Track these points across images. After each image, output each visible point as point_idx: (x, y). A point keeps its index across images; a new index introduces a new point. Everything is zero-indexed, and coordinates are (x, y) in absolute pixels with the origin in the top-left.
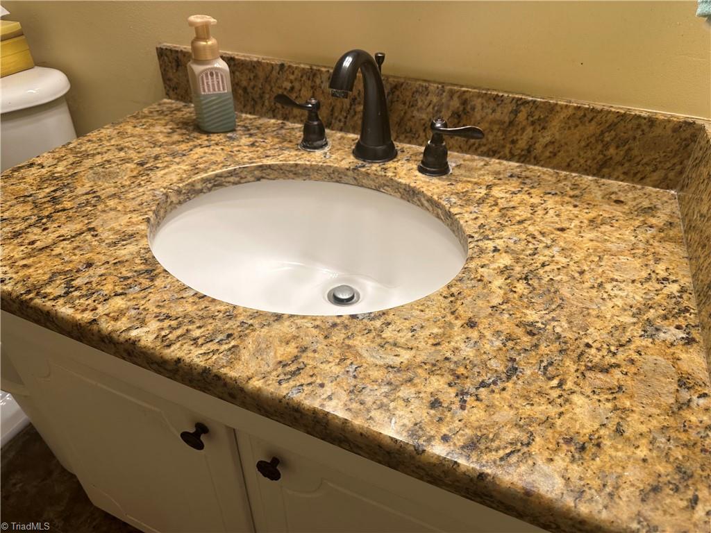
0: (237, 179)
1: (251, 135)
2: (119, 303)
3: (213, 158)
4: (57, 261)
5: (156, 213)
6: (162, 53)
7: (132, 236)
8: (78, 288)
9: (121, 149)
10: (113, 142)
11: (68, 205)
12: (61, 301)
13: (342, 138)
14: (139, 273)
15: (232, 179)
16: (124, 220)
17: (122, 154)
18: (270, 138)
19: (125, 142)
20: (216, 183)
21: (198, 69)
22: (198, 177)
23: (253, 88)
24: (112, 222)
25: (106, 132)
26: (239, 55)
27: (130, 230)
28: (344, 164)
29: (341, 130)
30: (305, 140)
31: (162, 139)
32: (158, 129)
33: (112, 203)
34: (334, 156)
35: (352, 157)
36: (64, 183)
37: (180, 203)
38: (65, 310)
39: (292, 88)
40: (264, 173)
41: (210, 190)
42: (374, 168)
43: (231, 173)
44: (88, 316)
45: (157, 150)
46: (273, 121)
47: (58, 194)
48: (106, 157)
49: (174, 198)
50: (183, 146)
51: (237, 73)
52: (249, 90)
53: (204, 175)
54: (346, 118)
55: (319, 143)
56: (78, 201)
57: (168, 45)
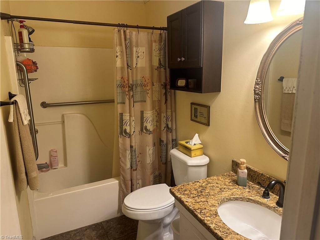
0: (242, 200)
1: (250, 189)
2: (209, 218)
3: (238, 193)
4: (200, 206)
5: (221, 202)
6: (233, 161)
7: (214, 206)
8: (202, 213)
9: (217, 184)
10: (216, 181)
11: (204, 194)
12: (199, 214)
13: (275, 197)
14: (214, 214)
15: (240, 199)
16: (214, 201)
17: (217, 185)
18: (254, 191)
19: (219, 182)
20: (236, 199)
21: (239, 170)
22: (232, 197)
23: (254, 177)
24: (211, 201)
25: (215, 178)
26: (252, 168)
27: (214, 204)
28: (272, 205)
29: (276, 195)
30: (263, 195)
31: (227, 183)
32: (227, 180)
33: (212, 197)
34: (270, 202)
35: (275, 204)
36: (204, 188)
37: (226, 201)
38: (199, 216)
39: (264, 180)
40: (249, 200)
41: (234, 200)
42: (280, 209)
43: (241, 198)
44: (203, 219)
45: (225, 186)
46: (257, 186)
47: (202, 191)
48: (214, 185)
49: (225, 200)
50: (232, 187)
51: (250, 172)
52: (253, 177)
53: (234, 197)
54: (278, 192)
55: (267, 197)
56: (206, 194)
57: (235, 160)
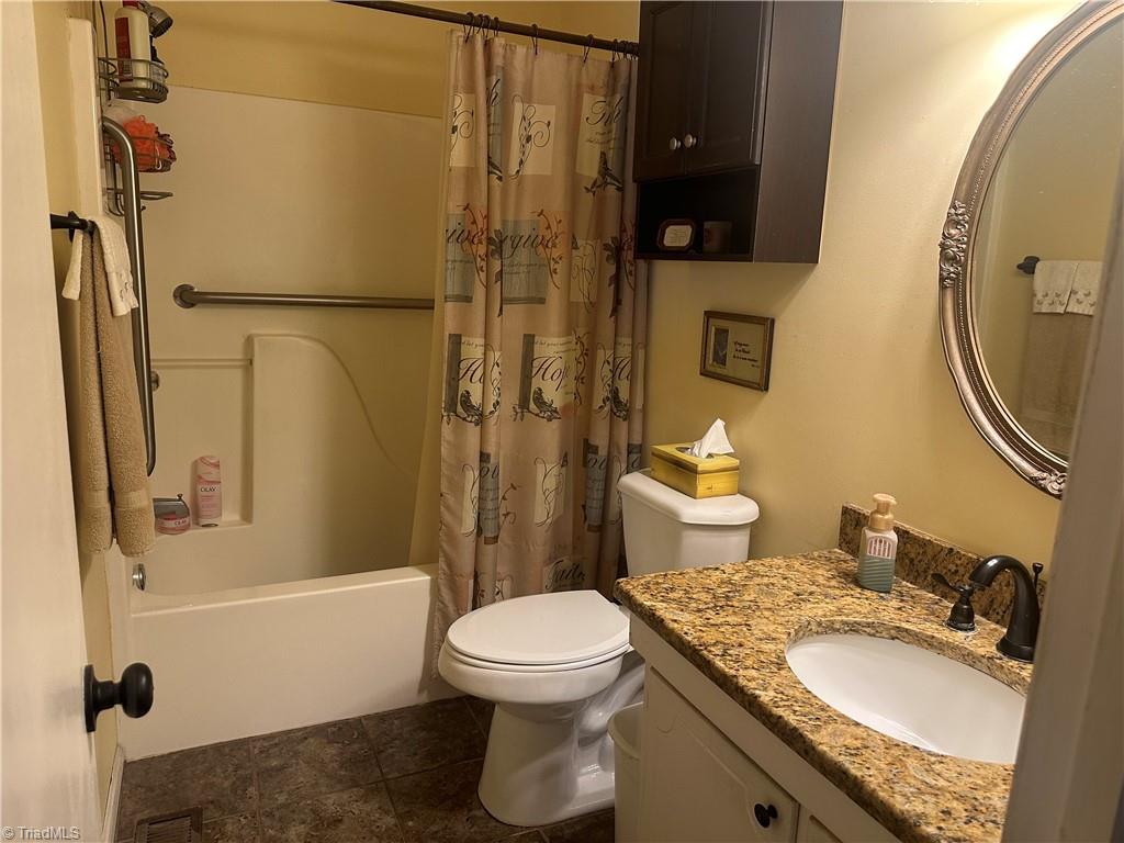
0: (873, 632)
1: (902, 601)
2: (754, 673)
3: (859, 608)
4: (721, 635)
5: (797, 632)
6: (846, 511)
7: (773, 639)
8: (730, 655)
9: (785, 579)
10: (780, 571)
11: (736, 604)
12: (719, 658)
13: (996, 630)
14: (772, 663)
15: (868, 630)
16: (772, 627)
17: (785, 582)
18: (919, 609)
19: (790, 574)
20: (853, 629)
21: (869, 534)
22: (839, 618)
23: (920, 562)
24: (761, 626)
25: (778, 561)
26: (914, 530)
27: (774, 635)
28: (981, 651)
29: (997, 623)
30: (950, 619)
31: (821, 580)
32: (820, 572)
33: (767, 613)
34: (974, 641)
35: (994, 648)
36: (739, 589)
37: (817, 633)
38: (719, 663)
39: (957, 571)
40: (899, 634)
41: (846, 632)
42: (1010, 664)
43: (869, 625)
44: (733, 672)
45: (814, 588)
46: (931, 595)
47: (731, 594)
48: (772, 580)
49: (814, 627)
50: (837, 592)
51: (908, 545)
52: (916, 562)
53: (845, 618)
54: (1004, 612)
55: (965, 625)
56: (744, 604)
57: (854, 506)
